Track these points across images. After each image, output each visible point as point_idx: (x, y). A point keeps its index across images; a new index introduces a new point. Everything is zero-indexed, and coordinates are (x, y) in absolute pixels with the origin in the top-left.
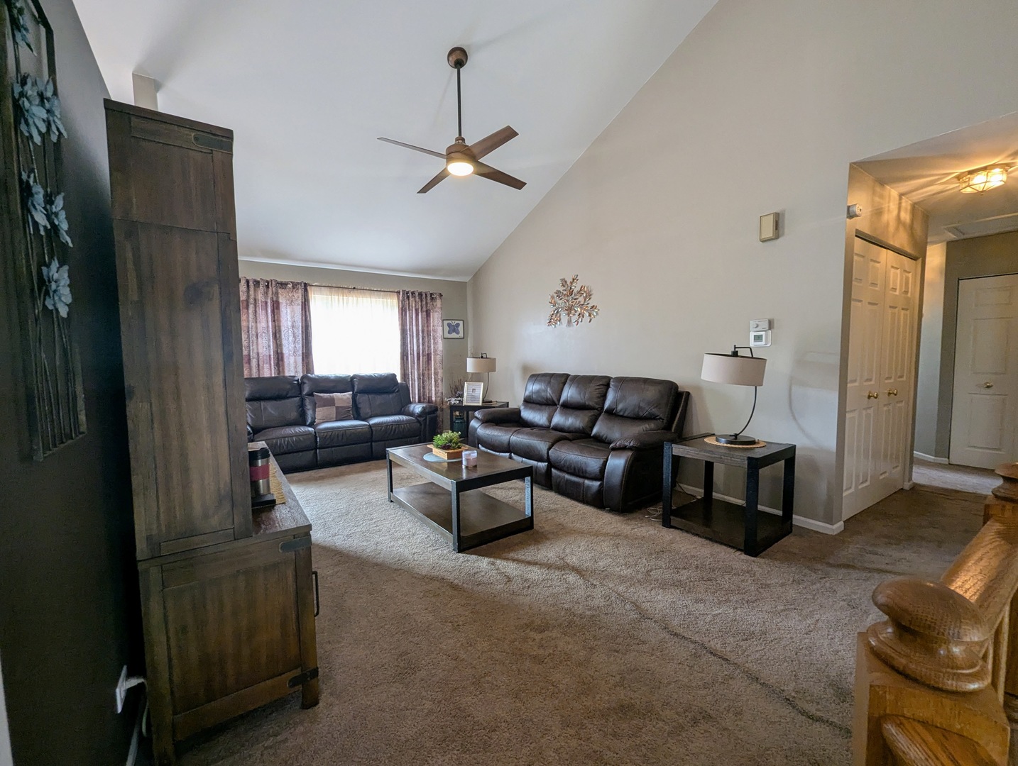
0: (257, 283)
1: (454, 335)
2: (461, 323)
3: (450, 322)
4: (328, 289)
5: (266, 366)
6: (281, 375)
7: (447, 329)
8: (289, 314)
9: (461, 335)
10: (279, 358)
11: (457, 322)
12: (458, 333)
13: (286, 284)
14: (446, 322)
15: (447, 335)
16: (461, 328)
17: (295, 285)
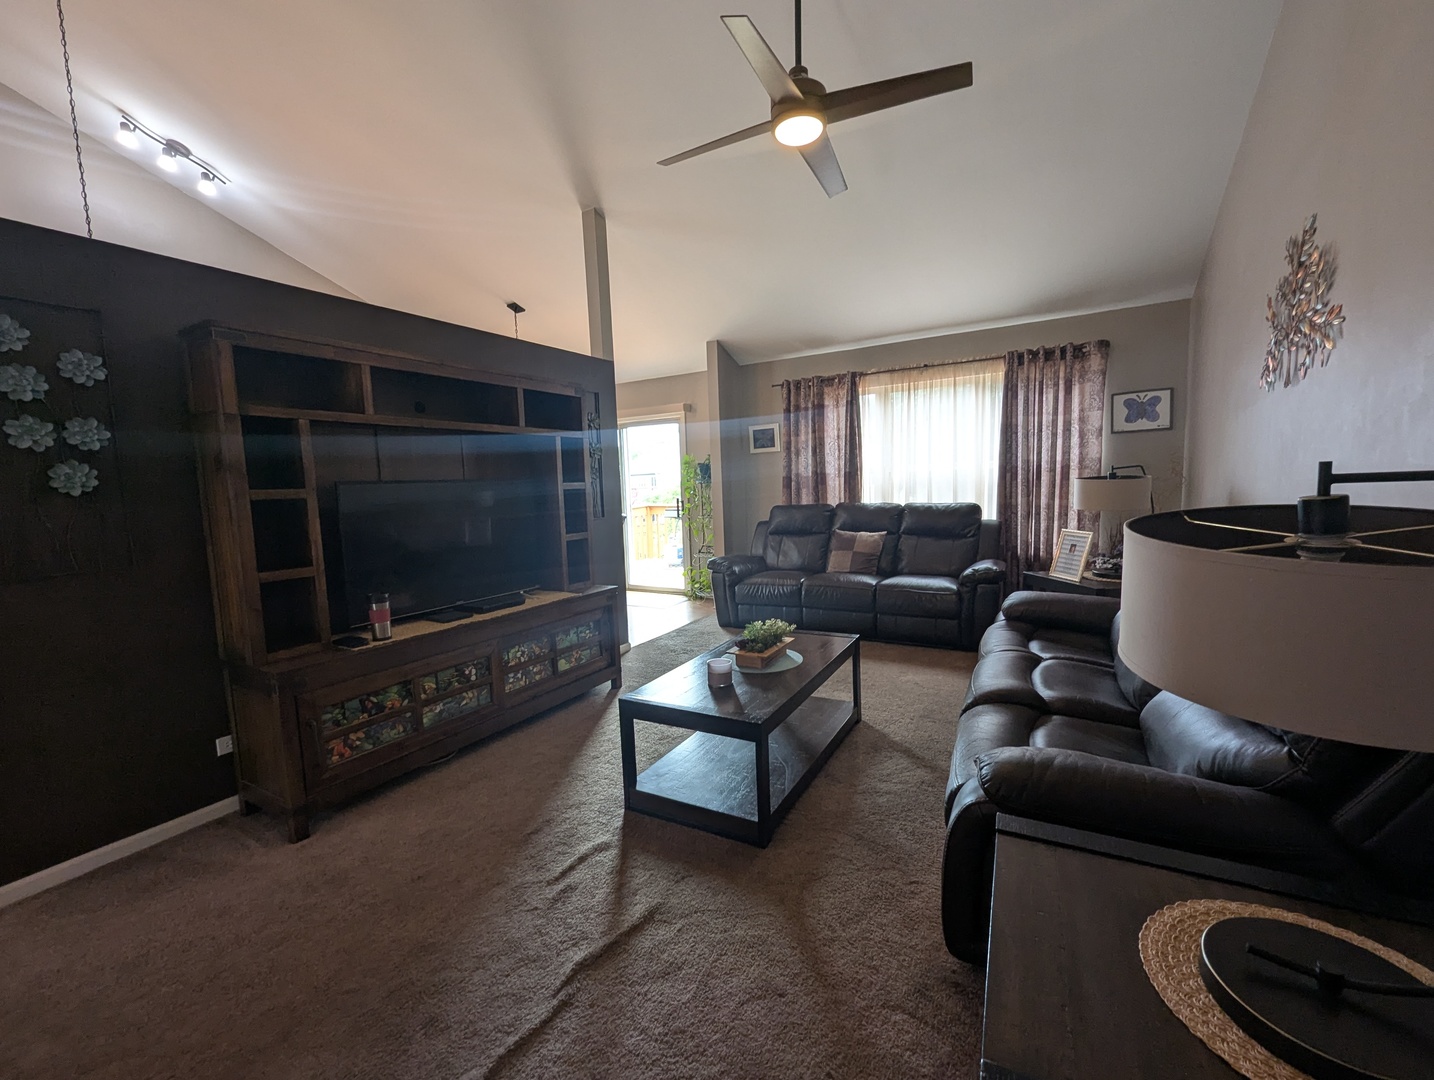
0: (798, 384)
1: (1143, 424)
2: (1165, 395)
3: (1134, 396)
4: (887, 375)
5: (804, 492)
6: (821, 502)
7: (1122, 412)
8: (834, 420)
9: (1164, 420)
10: (820, 478)
11: (1151, 394)
12: (1154, 417)
13: (833, 379)
14: (1120, 400)
15: (1121, 425)
16: (1164, 408)
17: (841, 378)
